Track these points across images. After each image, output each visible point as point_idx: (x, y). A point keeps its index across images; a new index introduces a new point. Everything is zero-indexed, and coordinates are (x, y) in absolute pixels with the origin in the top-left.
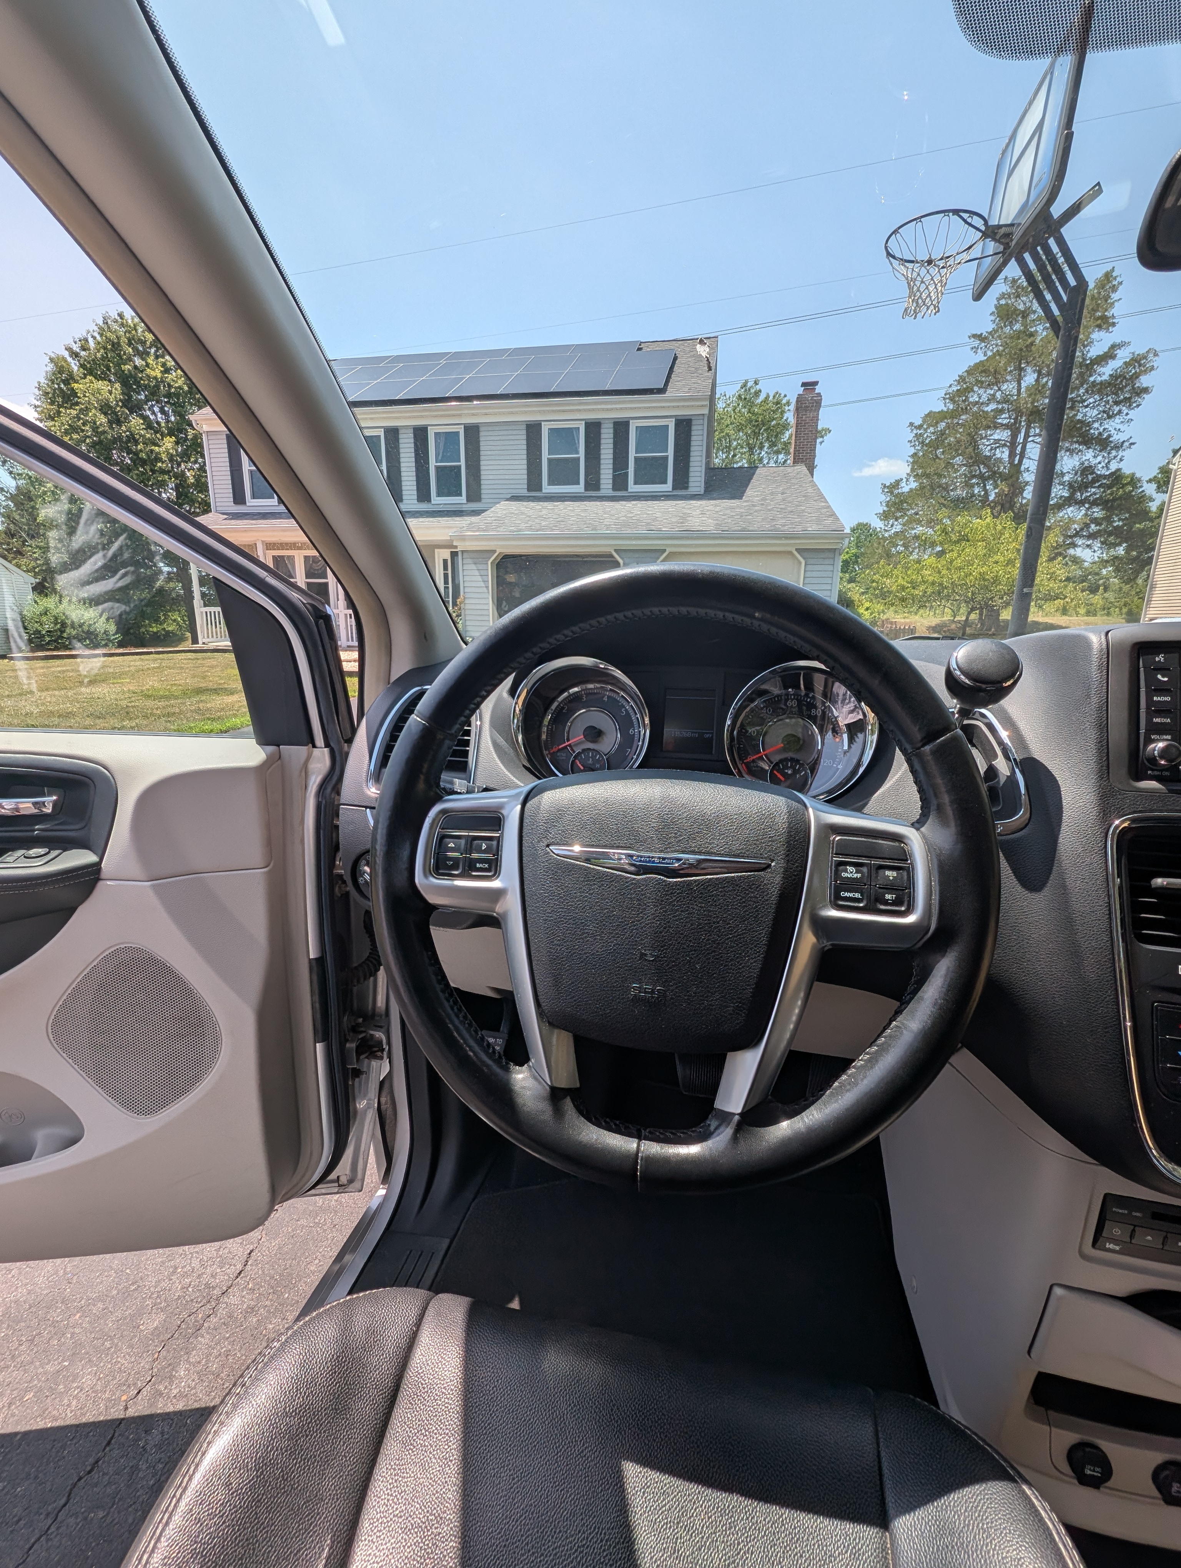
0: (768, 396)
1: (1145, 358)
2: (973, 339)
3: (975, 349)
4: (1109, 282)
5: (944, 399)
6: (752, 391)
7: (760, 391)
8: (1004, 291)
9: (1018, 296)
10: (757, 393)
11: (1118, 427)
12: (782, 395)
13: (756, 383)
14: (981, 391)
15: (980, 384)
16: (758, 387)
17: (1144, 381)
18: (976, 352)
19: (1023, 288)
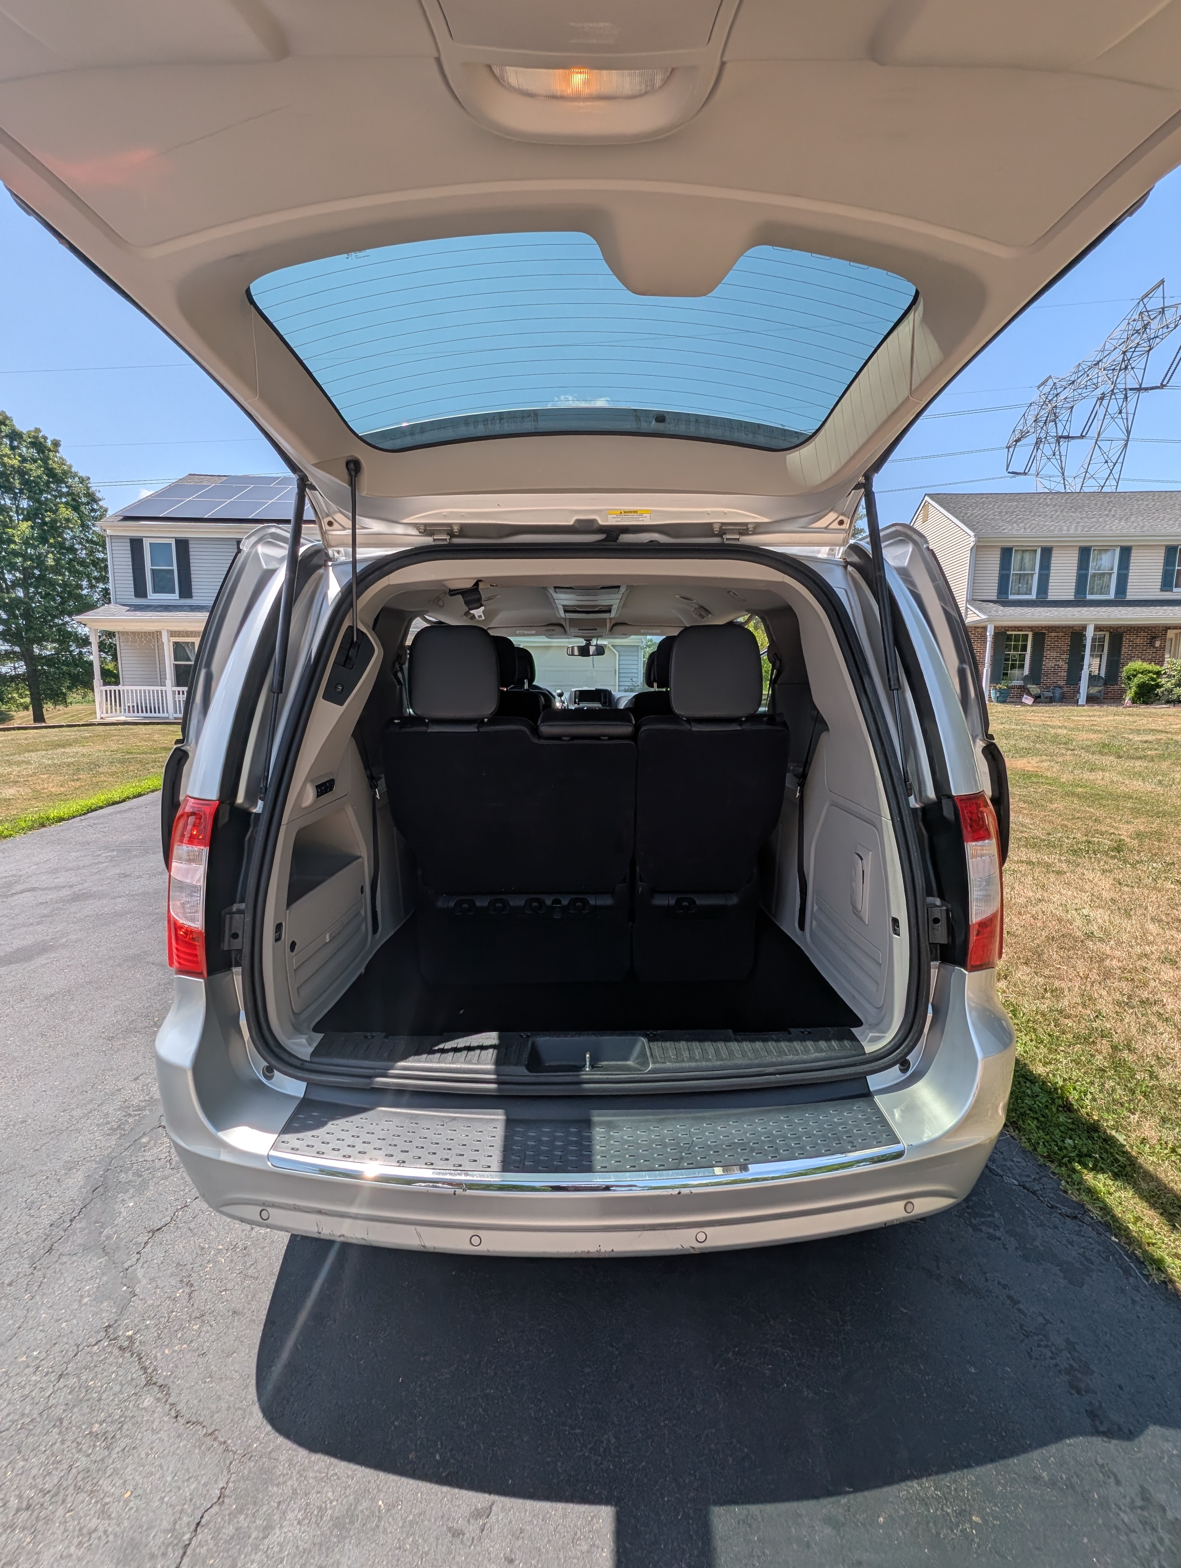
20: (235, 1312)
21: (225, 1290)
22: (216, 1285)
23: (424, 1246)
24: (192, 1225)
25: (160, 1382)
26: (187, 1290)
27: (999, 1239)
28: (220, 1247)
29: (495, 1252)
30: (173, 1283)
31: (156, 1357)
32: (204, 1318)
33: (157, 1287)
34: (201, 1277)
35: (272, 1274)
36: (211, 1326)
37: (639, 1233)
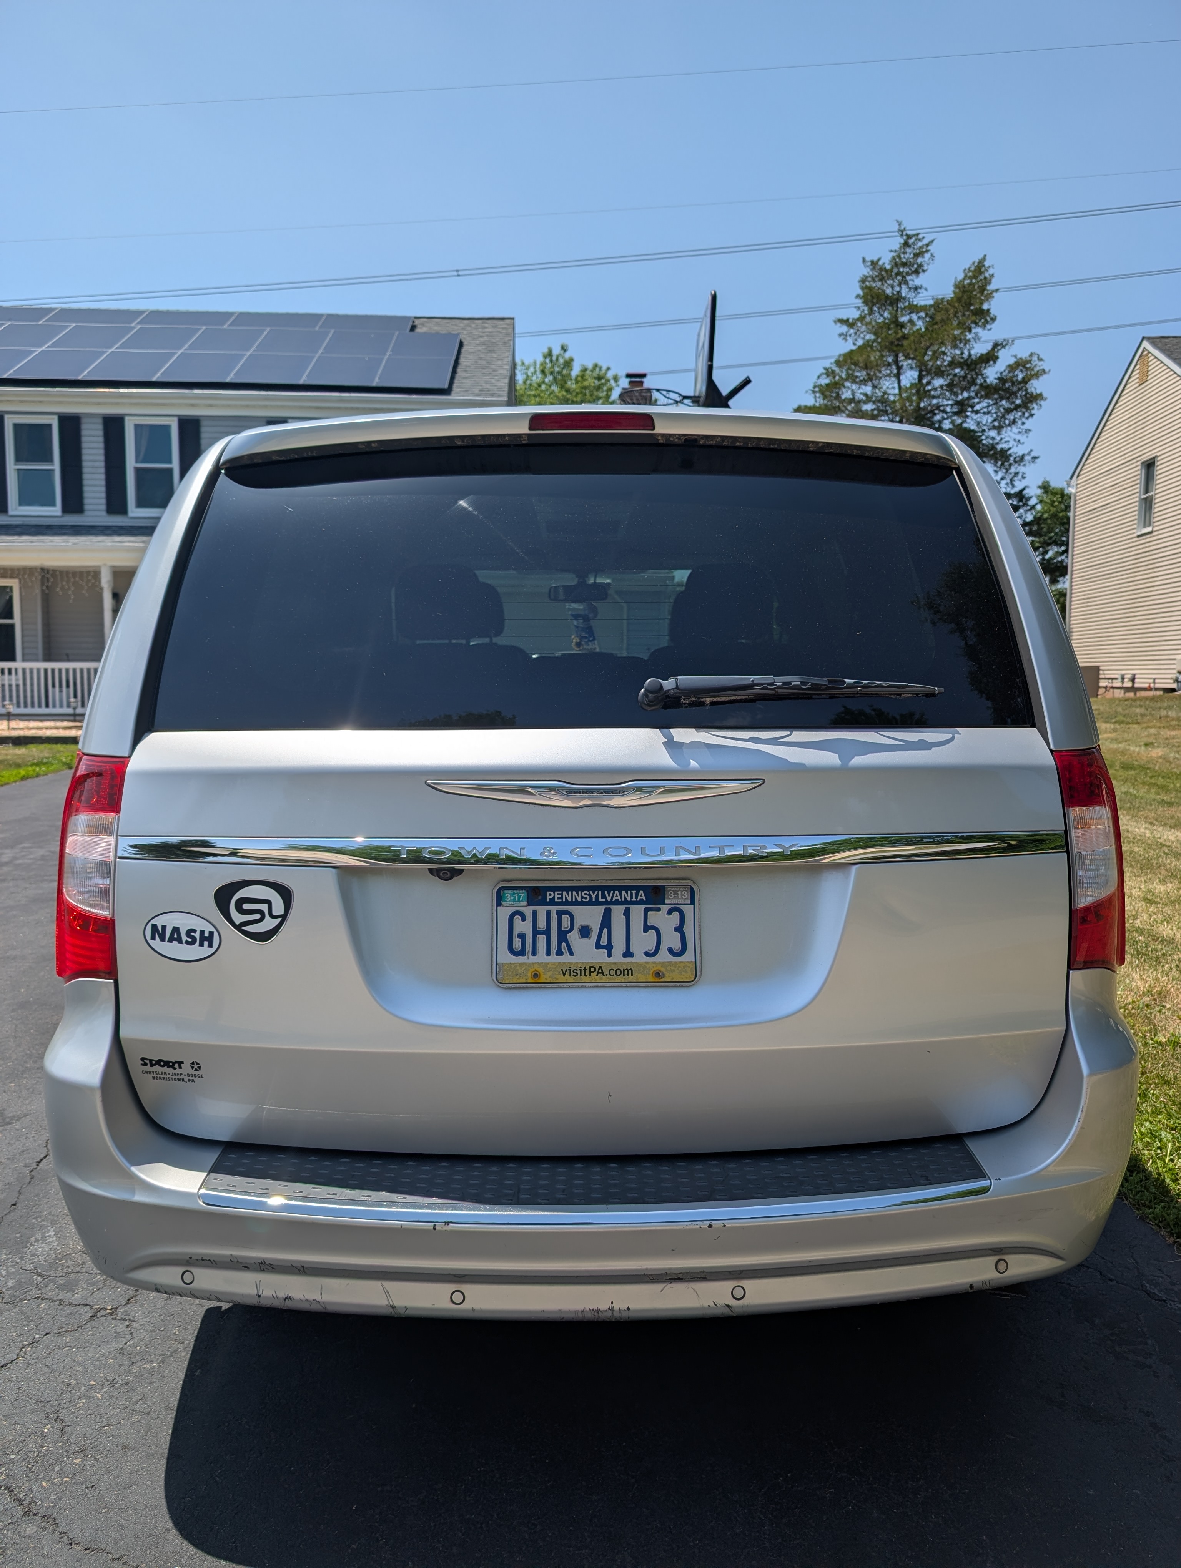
0: (584, 370)
1: (1030, 362)
2: (839, 324)
3: (845, 336)
4: (981, 273)
5: (814, 392)
6: (561, 361)
7: (572, 360)
8: (866, 274)
9: (882, 279)
10: (568, 364)
11: (1018, 437)
12: (604, 368)
13: (564, 349)
14: (854, 387)
15: (853, 379)
16: (567, 355)
17: (1035, 386)
18: (845, 339)
19: (886, 271)
20: (125, 1447)
21: (109, 1425)
22: (95, 1421)
23: (393, 1307)
24: (49, 1361)
25: (43, 1512)
26: (58, 1425)
27: (1150, 1367)
28: (93, 1383)
29: (481, 1310)
30: (36, 1419)
31: (31, 1490)
32: (87, 1452)
33: (15, 1423)
34: (72, 1413)
35: (167, 1408)
36: (97, 1460)
37: (661, 1286)
